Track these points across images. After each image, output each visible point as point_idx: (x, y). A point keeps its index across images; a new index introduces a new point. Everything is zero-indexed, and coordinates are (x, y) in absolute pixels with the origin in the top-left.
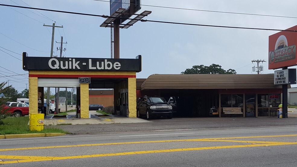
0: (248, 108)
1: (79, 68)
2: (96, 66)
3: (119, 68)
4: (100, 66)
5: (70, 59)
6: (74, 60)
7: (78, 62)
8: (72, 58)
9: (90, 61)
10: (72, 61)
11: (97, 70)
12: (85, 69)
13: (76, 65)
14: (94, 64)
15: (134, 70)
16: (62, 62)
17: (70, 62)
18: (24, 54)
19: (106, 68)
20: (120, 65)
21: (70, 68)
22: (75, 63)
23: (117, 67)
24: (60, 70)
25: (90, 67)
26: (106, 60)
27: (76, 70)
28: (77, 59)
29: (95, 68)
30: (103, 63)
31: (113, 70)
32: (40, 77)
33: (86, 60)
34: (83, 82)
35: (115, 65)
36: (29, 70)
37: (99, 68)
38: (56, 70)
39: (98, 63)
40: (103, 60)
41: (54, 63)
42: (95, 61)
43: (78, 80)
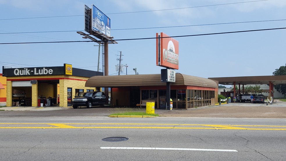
0: (161, 101)
1: (29, 74)
2: (38, 72)
3: (52, 73)
4: (41, 73)
5: (25, 69)
6: (27, 69)
7: (29, 70)
8: (26, 68)
9: (35, 69)
10: (26, 70)
11: (39, 75)
12: (32, 74)
13: (27, 72)
14: (37, 72)
15: (61, 74)
16: (21, 71)
17: (25, 71)
18: (3, 67)
19: (44, 73)
20: (52, 71)
21: (25, 74)
23: (50, 72)
24: (20, 76)
25: (35, 73)
26: (44, 68)
27: (28, 76)
28: (29, 69)
29: (38, 74)
30: (42, 70)
31: (48, 75)
32: (12, 81)
33: (33, 69)
34: (33, 83)
35: (49, 71)
36: (7, 77)
37: (40, 74)
38: (18, 76)
39: (40, 70)
40: (42, 68)
41: (17, 71)
42: (38, 69)
43: (30, 82)
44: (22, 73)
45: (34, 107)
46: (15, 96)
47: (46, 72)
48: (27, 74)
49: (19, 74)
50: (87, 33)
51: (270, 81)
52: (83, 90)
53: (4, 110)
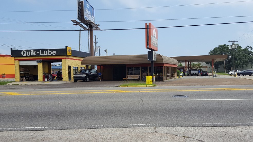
0: (143, 75)
1: (35, 55)
2: (43, 54)
3: (55, 54)
4: (46, 54)
5: (31, 50)
6: (33, 51)
7: (35, 52)
8: (32, 50)
9: (41, 51)
10: (32, 51)
11: (44, 56)
12: (38, 55)
13: (34, 53)
14: (43, 53)
15: (63, 55)
16: (27, 52)
17: (31, 52)
18: (11, 49)
19: (49, 54)
20: (55, 52)
21: (31, 55)
22: (34, 52)
23: (54, 53)
24: (27, 56)
25: (41, 54)
26: (48, 50)
27: (34, 56)
28: (34, 50)
29: (43, 55)
30: (47, 52)
31: (52, 55)
32: (20, 60)
33: (39, 50)
34: (39, 62)
35: (53, 53)
36: (14, 57)
37: (45, 55)
38: (25, 56)
39: (44, 52)
40: (47, 50)
41: (24, 53)
42: (43, 50)
43: (36, 61)
44: (29, 54)
45: (40, 81)
46: (22, 73)
47: (50, 53)
48: (33, 55)
49: (26, 54)
50: (79, 21)
51: (213, 59)
52: (78, 67)
53: (18, 84)
